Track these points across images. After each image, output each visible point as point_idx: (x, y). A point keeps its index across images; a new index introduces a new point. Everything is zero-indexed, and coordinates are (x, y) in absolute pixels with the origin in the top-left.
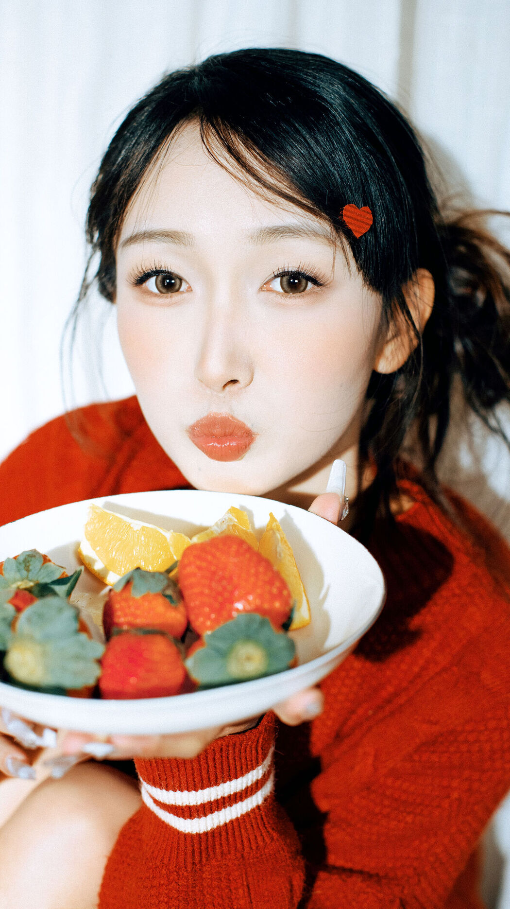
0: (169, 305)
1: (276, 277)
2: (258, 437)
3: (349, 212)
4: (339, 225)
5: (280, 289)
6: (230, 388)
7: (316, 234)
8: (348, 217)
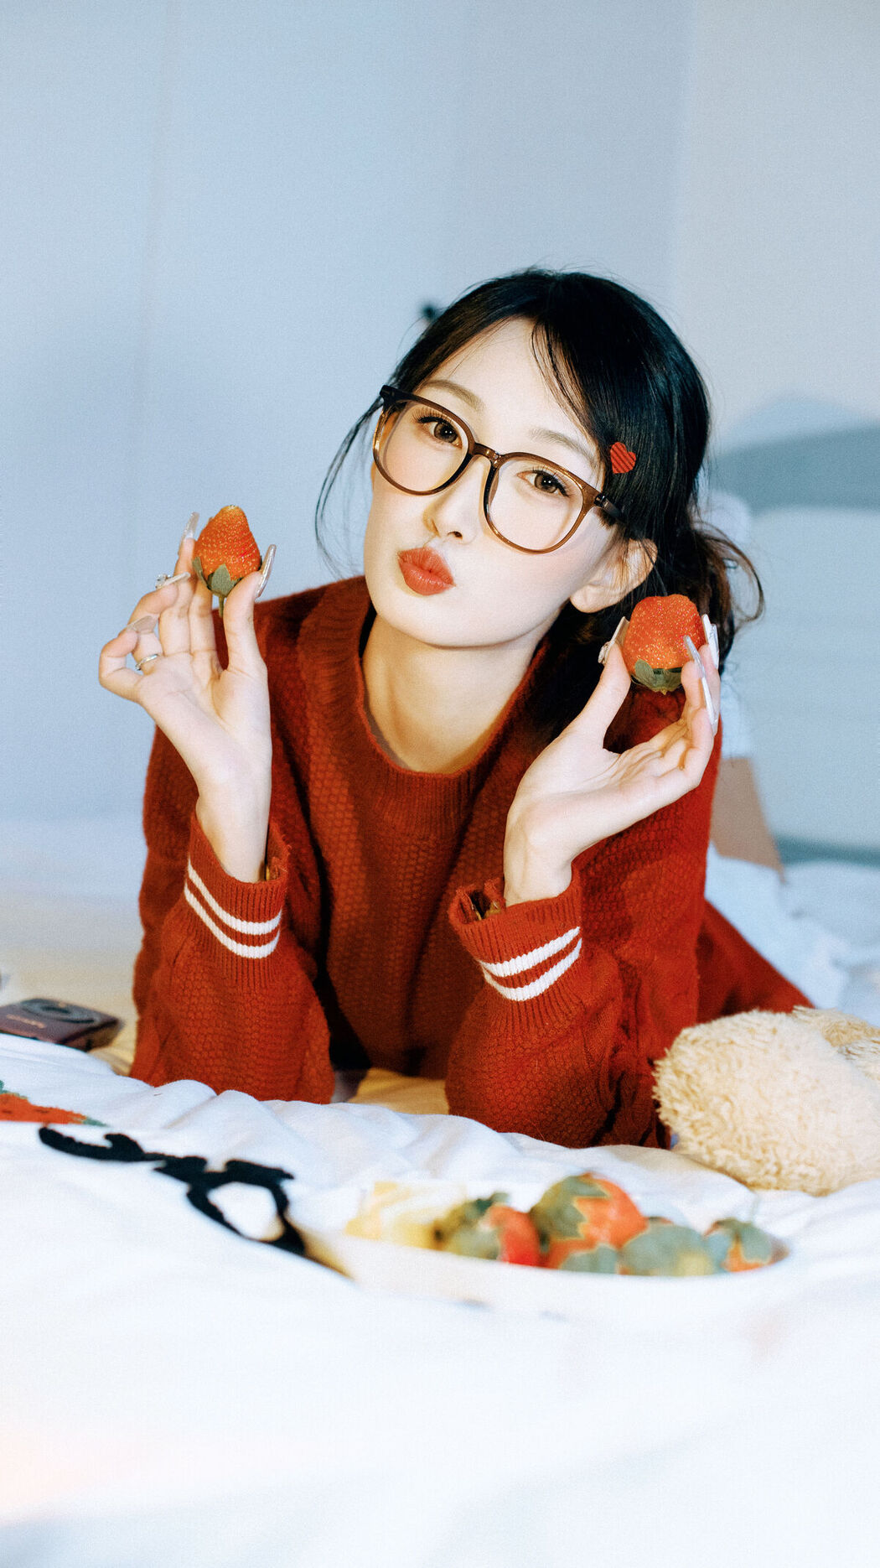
0: (437, 449)
1: (534, 472)
2: (454, 588)
3: (617, 449)
4: (605, 456)
5: (532, 482)
6: (452, 537)
7: (584, 453)
8: (615, 452)
